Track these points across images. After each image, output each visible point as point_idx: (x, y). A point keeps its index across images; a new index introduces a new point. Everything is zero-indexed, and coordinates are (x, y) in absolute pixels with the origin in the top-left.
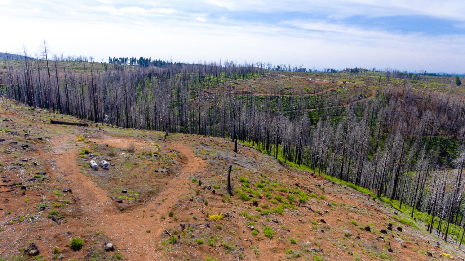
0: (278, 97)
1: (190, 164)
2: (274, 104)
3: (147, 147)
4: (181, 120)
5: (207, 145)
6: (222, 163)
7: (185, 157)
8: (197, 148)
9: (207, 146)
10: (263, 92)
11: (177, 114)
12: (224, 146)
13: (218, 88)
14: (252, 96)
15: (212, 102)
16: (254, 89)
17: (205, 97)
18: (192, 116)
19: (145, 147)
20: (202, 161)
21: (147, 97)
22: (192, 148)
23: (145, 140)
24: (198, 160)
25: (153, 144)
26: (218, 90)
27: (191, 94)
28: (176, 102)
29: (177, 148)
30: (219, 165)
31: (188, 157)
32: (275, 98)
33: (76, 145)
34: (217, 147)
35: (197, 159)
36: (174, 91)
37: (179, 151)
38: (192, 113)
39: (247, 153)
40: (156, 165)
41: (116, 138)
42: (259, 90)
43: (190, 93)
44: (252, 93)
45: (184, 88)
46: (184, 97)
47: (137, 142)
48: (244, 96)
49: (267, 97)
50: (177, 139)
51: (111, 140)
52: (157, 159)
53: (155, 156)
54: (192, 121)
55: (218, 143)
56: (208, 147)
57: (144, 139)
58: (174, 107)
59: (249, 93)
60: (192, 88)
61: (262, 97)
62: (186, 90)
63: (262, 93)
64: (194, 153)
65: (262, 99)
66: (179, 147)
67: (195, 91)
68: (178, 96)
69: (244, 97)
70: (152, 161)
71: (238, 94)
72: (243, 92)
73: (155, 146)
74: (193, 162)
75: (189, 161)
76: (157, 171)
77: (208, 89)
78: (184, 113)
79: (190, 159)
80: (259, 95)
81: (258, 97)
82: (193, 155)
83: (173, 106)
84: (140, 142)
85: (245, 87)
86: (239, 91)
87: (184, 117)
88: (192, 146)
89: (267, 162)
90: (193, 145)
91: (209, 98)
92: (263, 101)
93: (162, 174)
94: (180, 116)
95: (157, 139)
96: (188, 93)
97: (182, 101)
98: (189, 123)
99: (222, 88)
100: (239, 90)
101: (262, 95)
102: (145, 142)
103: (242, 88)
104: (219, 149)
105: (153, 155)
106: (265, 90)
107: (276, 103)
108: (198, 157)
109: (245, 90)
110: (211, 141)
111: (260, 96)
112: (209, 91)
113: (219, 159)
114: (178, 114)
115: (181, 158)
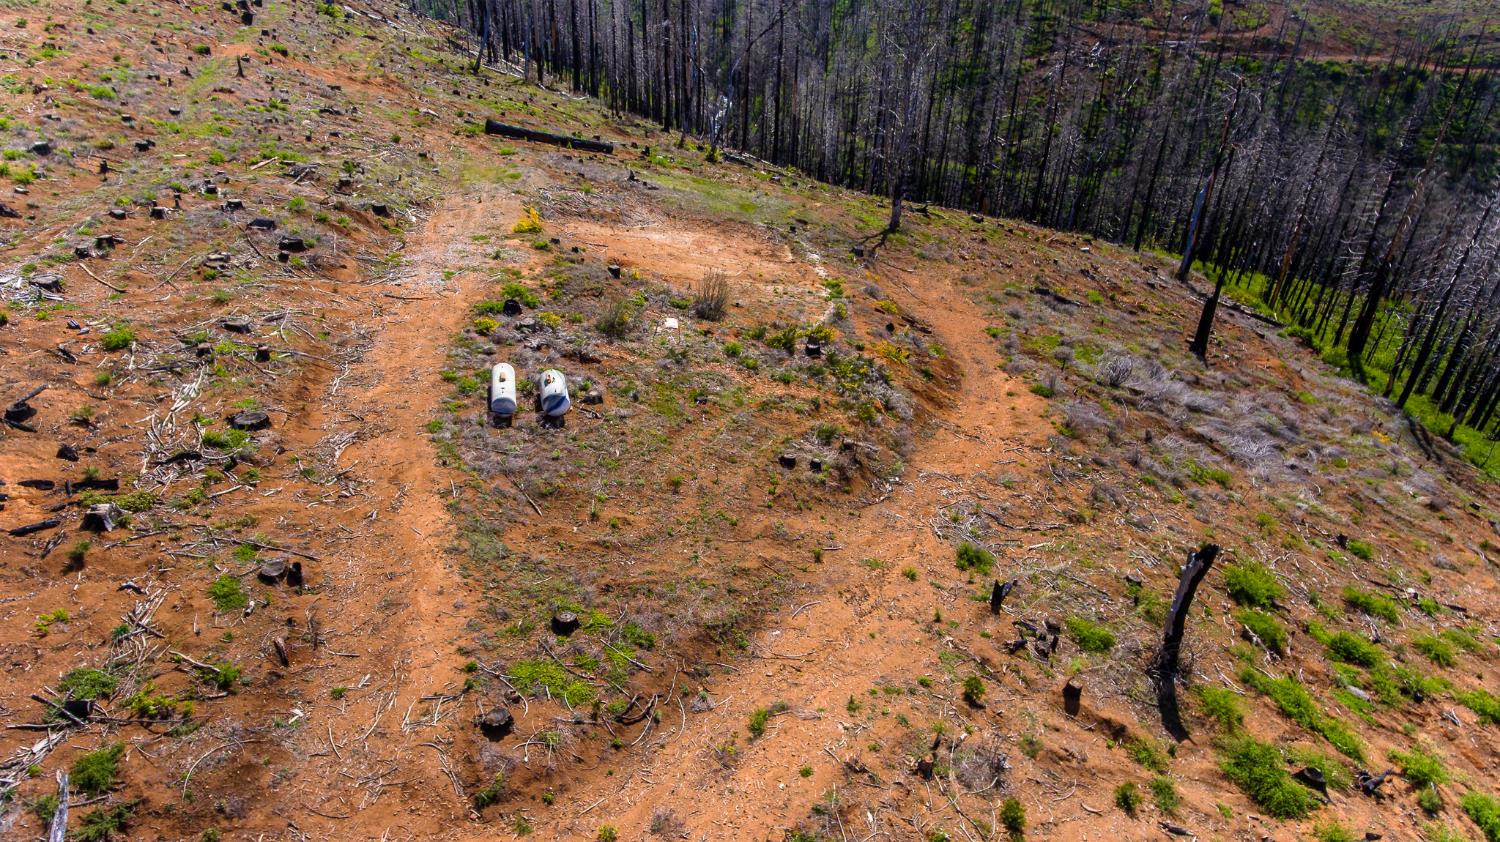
0: (1422, 76)
1: (968, 413)
2: (1390, 107)
3: (790, 288)
4: (972, 141)
5: (1063, 301)
6: (1128, 426)
7: (950, 366)
8: (1016, 316)
9: (1062, 307)
10: (1351, 46)
11: (959, 115)
12: (1143, 309)
13: (1147, 20)
14: (1292, 65)
15: (1109, 76)
16: (1312, 29)
17: (1085, 54)
18: (1019, 129)
19: (780, 288)
20: (1027, 403)
21: (864, 42)
22: (991, 306)
23: (793, 250)
24: (1010, 394)
25: (821, 272)
26: (1147, 28)
27: (1028, 40)
28: (963, 68)
29: (923, 303)
30: (1111, 437)
31: (968, 368)
32: (1403, 78)
33: (497, 257)
34: (1112, 315)
35: (1007, 387)
36: (967, 24)
37: (932, 320)
38: (1019, 119)
39: (1251, 357)
40: (798, 412)
41: (680, 225)
42: (1334, 37)
43: (1026, 36)
44: (1296, 51)
45: (1004, 13)
46: (996, 52)
47: (757, 253)
48: (1255, 59)
49: (1363, 71)
50: (932, 253)
51: (656, 237)
52: (815, 373)
53: (809, 352)
54: (1014, 149)
55: (1116, 288)
56: (1066, 311)
57: (789, 243)
58: (953, 89)
59: (1282, 49)
60: (1038, 14)
61: (1337, 69)
62: (1010, 19)
63: (1342, 52)
64: (996, 345)
65: (1337, 78)
66: (934, 295)
67: (1047, 29)
68: (979, 43)
69: (1253, 65)
70: (787, 382)
71: (1228, 49)
72: (1255, 40)
73: (830, 285)
74: (982, 401)
75: (967, 394)
76: (790, 464)
77: (1100, 19)
78: (988, 116)
79: (972, 383)
80: (1328, 58)
81: (1319, 72)
82: (991, 357)
83: (953, 82)
84: (773, 256)
85: (1268, 21)
86: (1236, 36)
87: (986, 128)
88: (995, 301)
89: (1356, 431)
90: (999, 294)
91: (1100, 61)
92: (1340, 89)
93: (812, 482)
94: (972, 125)
95: (843, 250)
96: (1019, 35)
97: (987, 65)
98: (1000, 156)
99: (1164, 22)
100: (1237, 31)
101: (1342, 59)
102: (790, 257)
103: (1253, 22)
104: (1116, 326)
105: (800, 346)
106: (1364, 38)
107: (1400, 104)
108: (1013, 371)
109: (1265, 32)
110: (1084, 273)
111: (1331, 64)
112: (1106, 29)
113: (1117, 400)
114: (965, 118)
115: (926, 374)
